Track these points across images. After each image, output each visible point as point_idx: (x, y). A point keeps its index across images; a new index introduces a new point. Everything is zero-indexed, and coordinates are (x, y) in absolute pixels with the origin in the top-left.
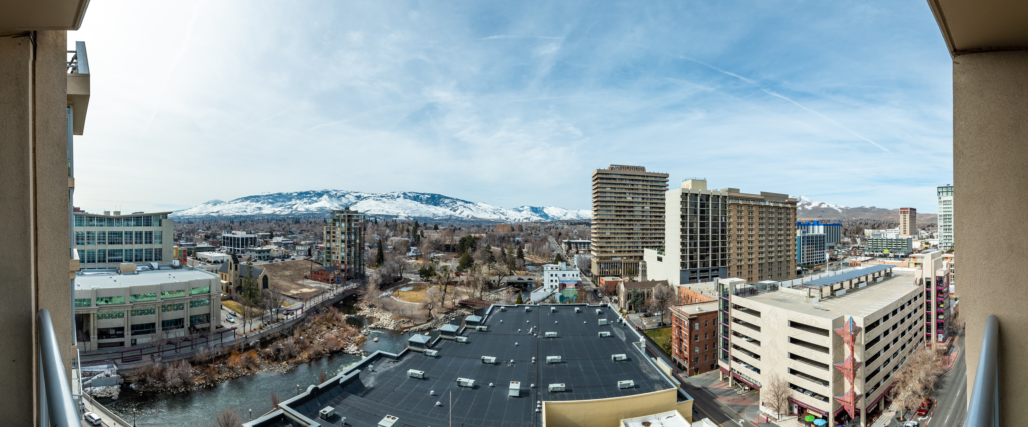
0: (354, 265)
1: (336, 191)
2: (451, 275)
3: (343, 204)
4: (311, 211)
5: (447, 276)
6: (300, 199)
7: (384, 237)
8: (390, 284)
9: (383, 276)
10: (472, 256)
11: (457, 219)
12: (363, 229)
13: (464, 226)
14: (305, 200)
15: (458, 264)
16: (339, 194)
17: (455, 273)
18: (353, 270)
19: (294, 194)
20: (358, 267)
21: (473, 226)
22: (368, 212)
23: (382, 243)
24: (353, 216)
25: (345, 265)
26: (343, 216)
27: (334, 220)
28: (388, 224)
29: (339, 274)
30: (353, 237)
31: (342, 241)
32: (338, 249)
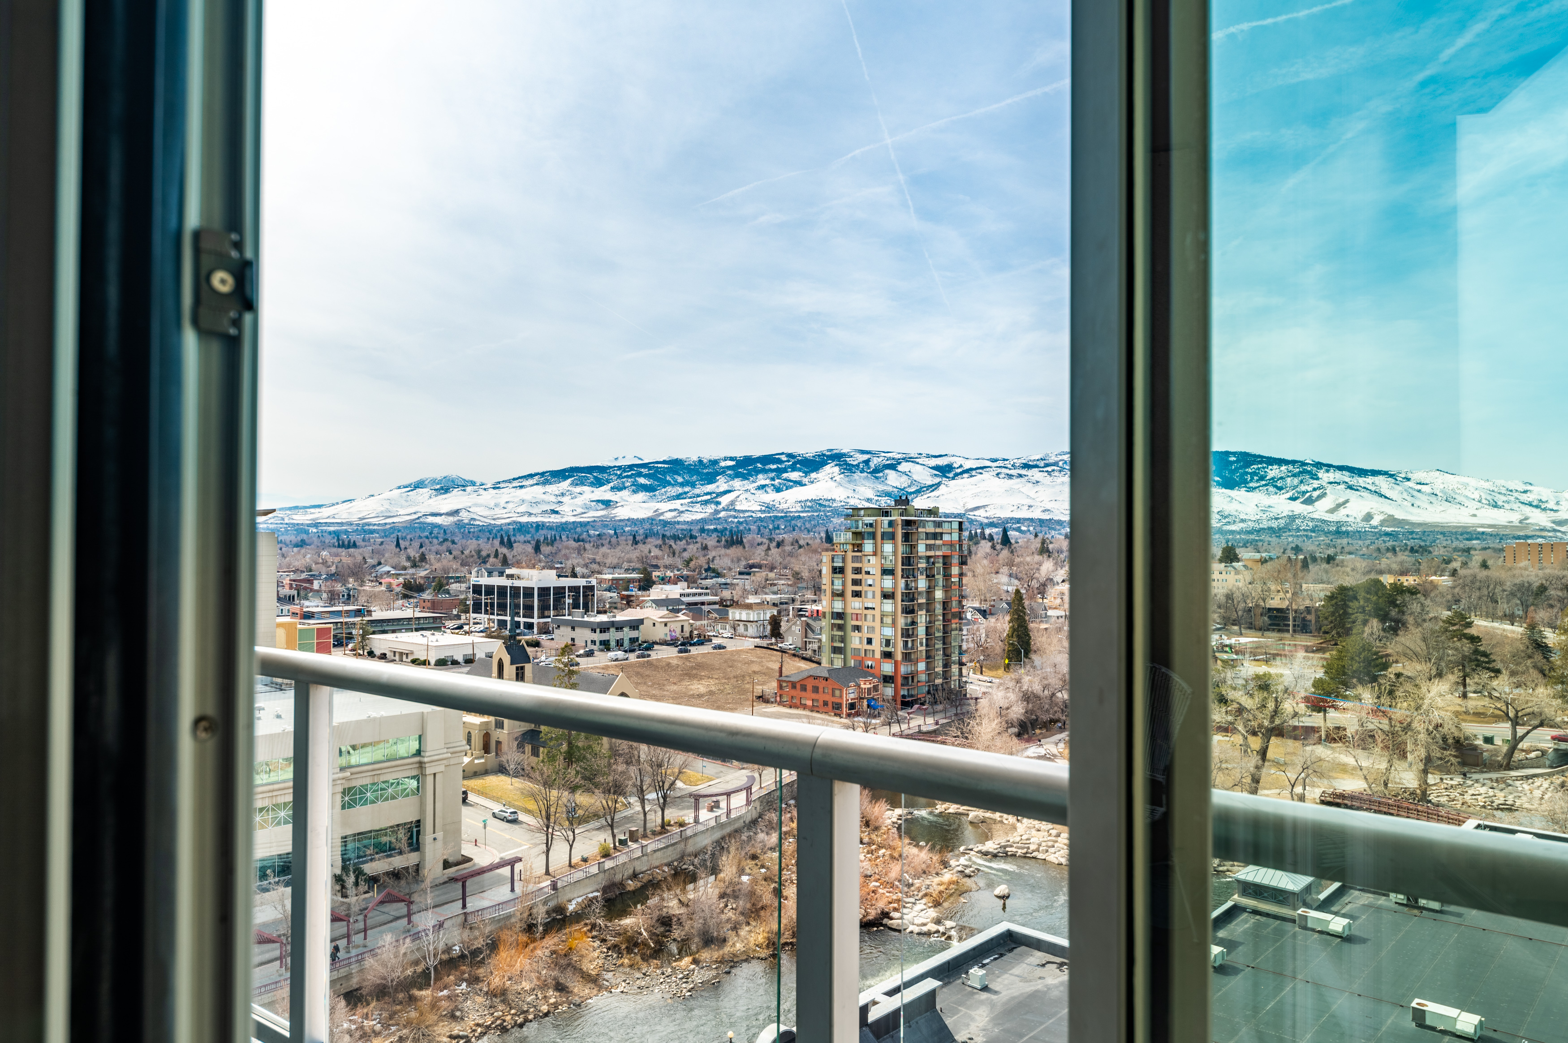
0: (927, 663)
1: (869, 451)
2: (1288, 706)
3: (890, 489)
4: (782, 511)
5: (1271, 705)
6: (745, 477)
7: (1035, 584)
8: (1056, 721)
9: (1027, 697)
10: (1385, 646)
11: (1319, 527)
12: (955, 560)
13: (1347, 549)
14: (762, 480)
15: (1320, 674)
16: (875, 462)
17: (1306, 699)
18: (923, 677)
19: (723, 464)
20: (939, 669)
21: (1394, 550)
22: (976, 513)
23: (1026, 603)
24: (923, 524)
25: (896, 663)
26: (886, 525)
27: (858, 535)
28: (1051, 546)
29: (875, 688)
30: (922, 584)
31: (886, 596)
32: (869, 618)
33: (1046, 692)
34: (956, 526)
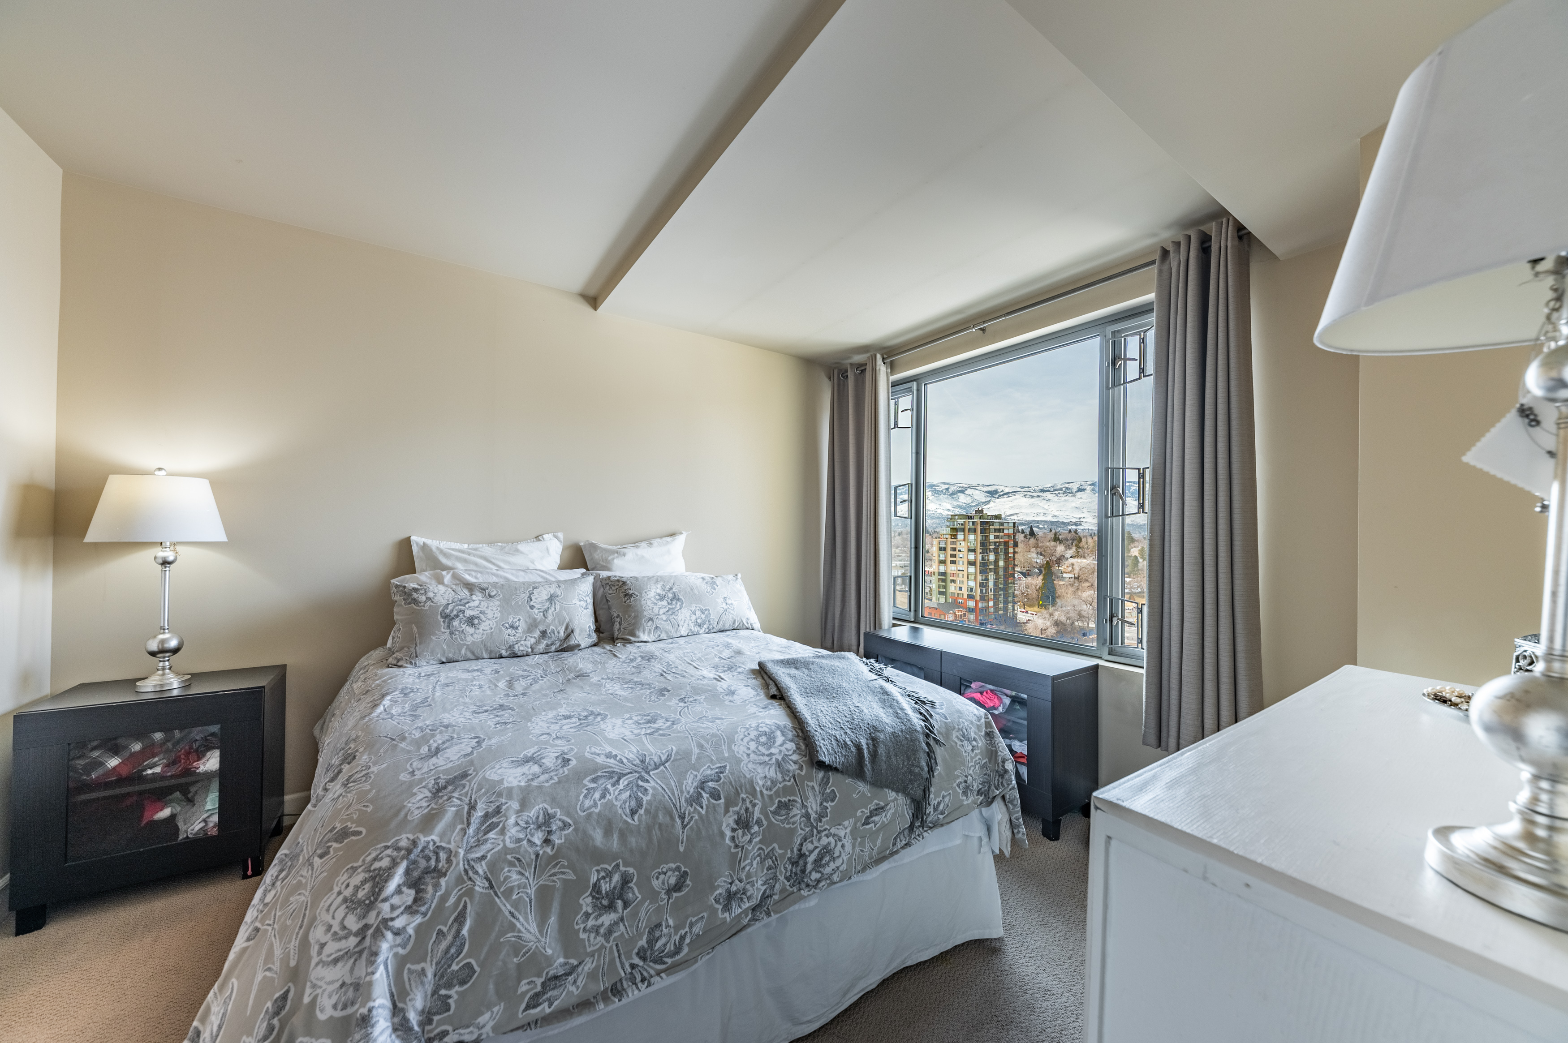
0: (994, 602)
1: (948, 484)
3: (961, 504)
7: (1054, 558)
9: (1057, 623)
16: (952, 489)
18: (992, 610)
20: (1001, 606)
22: (1012, 517)
23: (1051, 569)
24: (993, 524)
25: (976, 601)
26: (971, 524)
27: (953, 529)
28: (1060, 537)
29: (965, 615)
30: (992, 557)
31: (971, 563)
32: (961, 576)
33: (1068, 621)
34: (1011, 525)
